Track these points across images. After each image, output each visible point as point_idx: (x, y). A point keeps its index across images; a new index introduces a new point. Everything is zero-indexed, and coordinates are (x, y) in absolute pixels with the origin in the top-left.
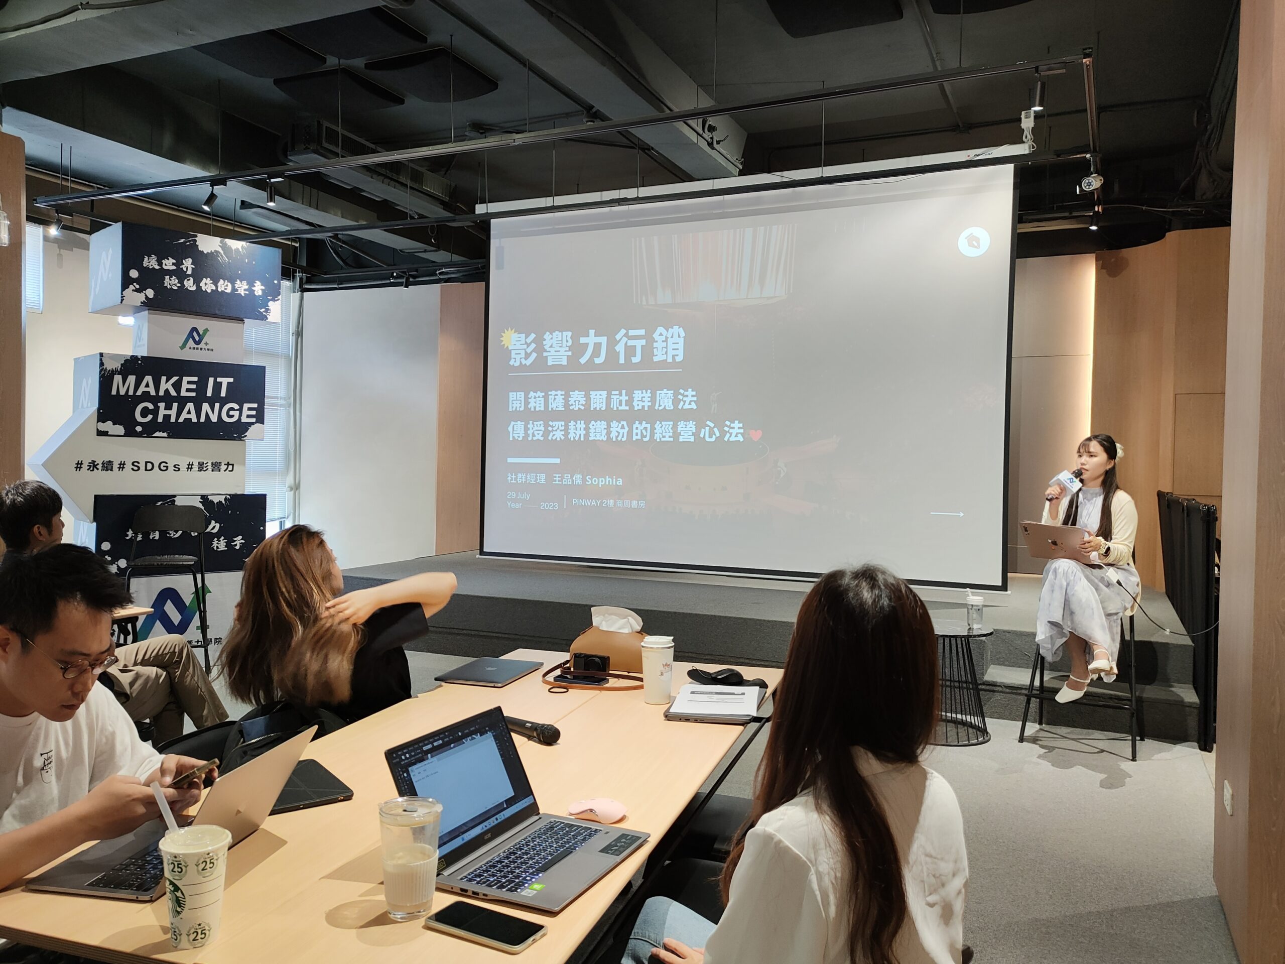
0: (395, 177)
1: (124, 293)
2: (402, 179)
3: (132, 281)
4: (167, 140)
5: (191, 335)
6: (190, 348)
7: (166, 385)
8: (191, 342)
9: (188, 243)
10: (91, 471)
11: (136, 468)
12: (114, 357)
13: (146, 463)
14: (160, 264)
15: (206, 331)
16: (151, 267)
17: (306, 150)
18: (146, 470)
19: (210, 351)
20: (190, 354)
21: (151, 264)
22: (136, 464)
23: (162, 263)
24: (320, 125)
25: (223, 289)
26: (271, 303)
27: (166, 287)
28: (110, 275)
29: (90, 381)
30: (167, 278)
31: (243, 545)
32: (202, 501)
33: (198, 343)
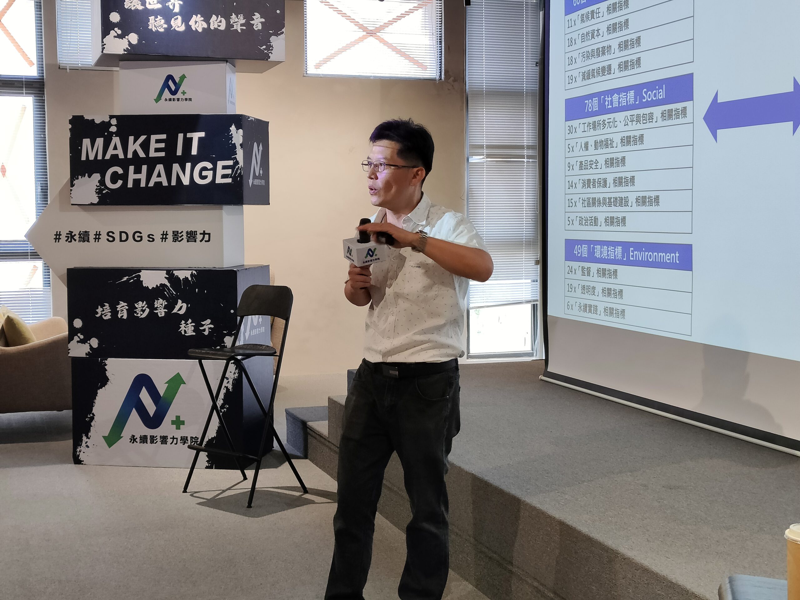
5: (166, 85)
6: (166, 100)
7: (134, 146)
8: (167, 93)
10: (69, 242)
11: (111, 239)
13: (121, 233)
14: (143, 5)
15: (182, 77)
18: (121, 241)
19: (187, 102)
20: (166, 107)
22: (111, 234)
23: (146, 2)
26: (273, 39)
27: (151, 29)
30: (152, 18)
31: (212, 331)
32: (167, 276)
33: (174, 93)
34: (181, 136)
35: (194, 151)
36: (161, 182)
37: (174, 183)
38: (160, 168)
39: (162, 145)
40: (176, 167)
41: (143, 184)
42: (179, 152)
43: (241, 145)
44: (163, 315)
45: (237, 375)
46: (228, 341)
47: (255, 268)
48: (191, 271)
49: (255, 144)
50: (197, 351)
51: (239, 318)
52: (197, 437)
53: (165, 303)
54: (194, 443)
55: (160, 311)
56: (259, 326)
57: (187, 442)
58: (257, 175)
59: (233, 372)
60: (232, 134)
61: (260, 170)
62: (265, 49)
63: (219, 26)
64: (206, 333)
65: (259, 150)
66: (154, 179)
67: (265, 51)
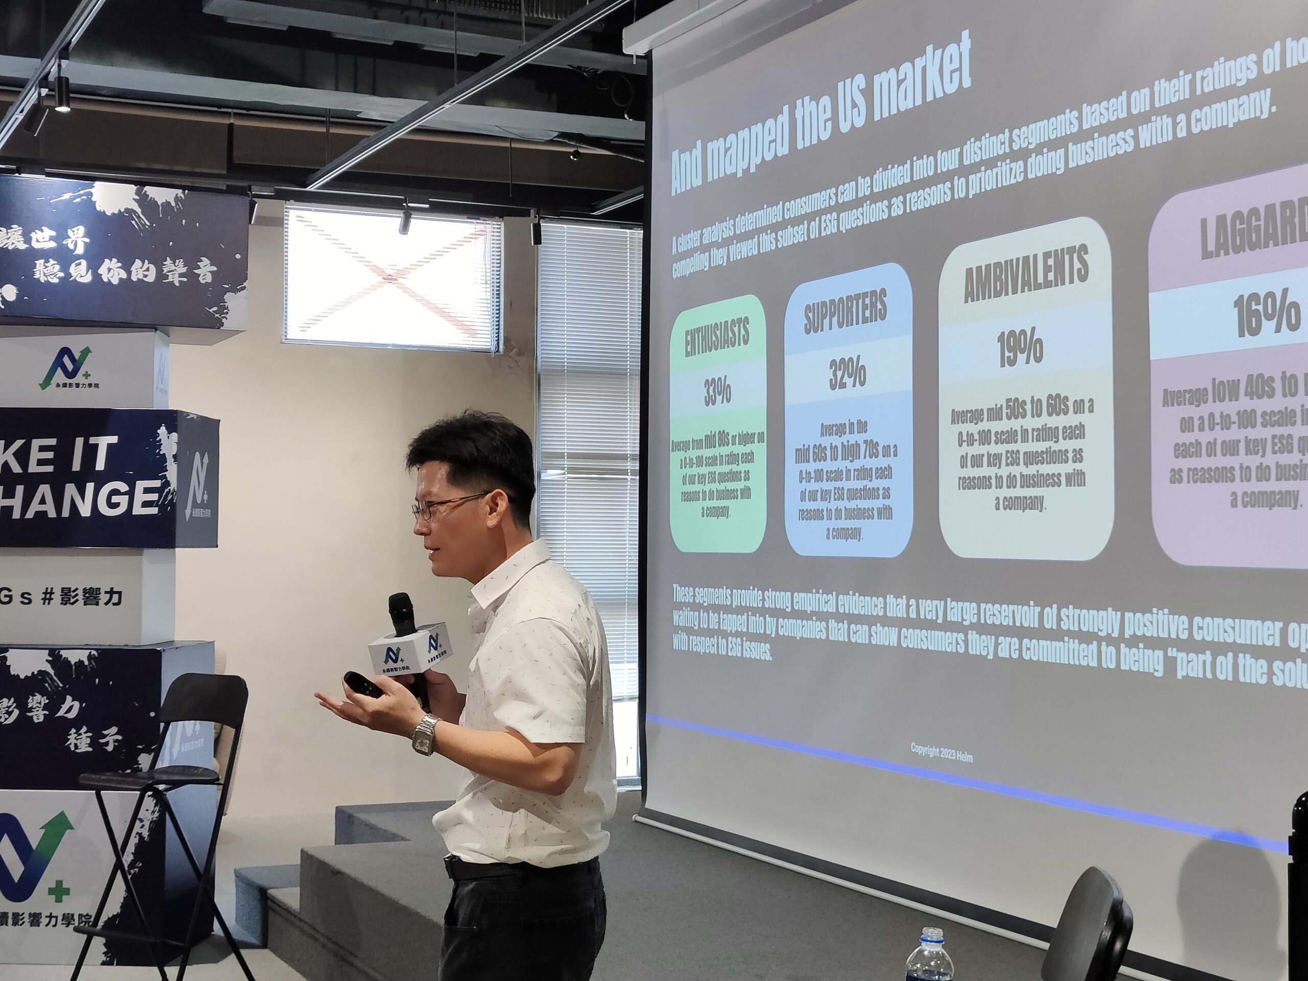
5: (58, 363)
6: (58, 385)
8: (59, 376)
15: (88, 353)
20: (57, 398)
23: (31, 239)
25: (141, 278)
26: (229, 296)
27: (39, 279)
30: (40, 263)
31: (119, 745)
32: (51, 659)
33: (71, 375)
34: (79, 442)
35: (100, 465)
36: (46, 512)
37: (66, 513)
38: (45, 489)
39: (50, 455)
40: (70, 489)
41: (16, 515)
42: (76, 466)
43: (175, 457)
44: (41, 719)
45: (157, 814)
46: (144, 761)
47: (190, 646)
48: (89, 651)
49: (197, 455)
50: (94, 776)
51: (162, 725)
52: (90, 914)
53: (45, 700)
54: (83, 924)
55: (36, 713)
56: (195, 737)
57: (72, 922)
58: (199, 502)
59: (151, 809)
60: (160, 439)
61: (204, 493)
62: (215, 312)
63: (145, 276)
64: (110, 748)
65: (202, 463)
66: (35, 507)
67: (216, 315)
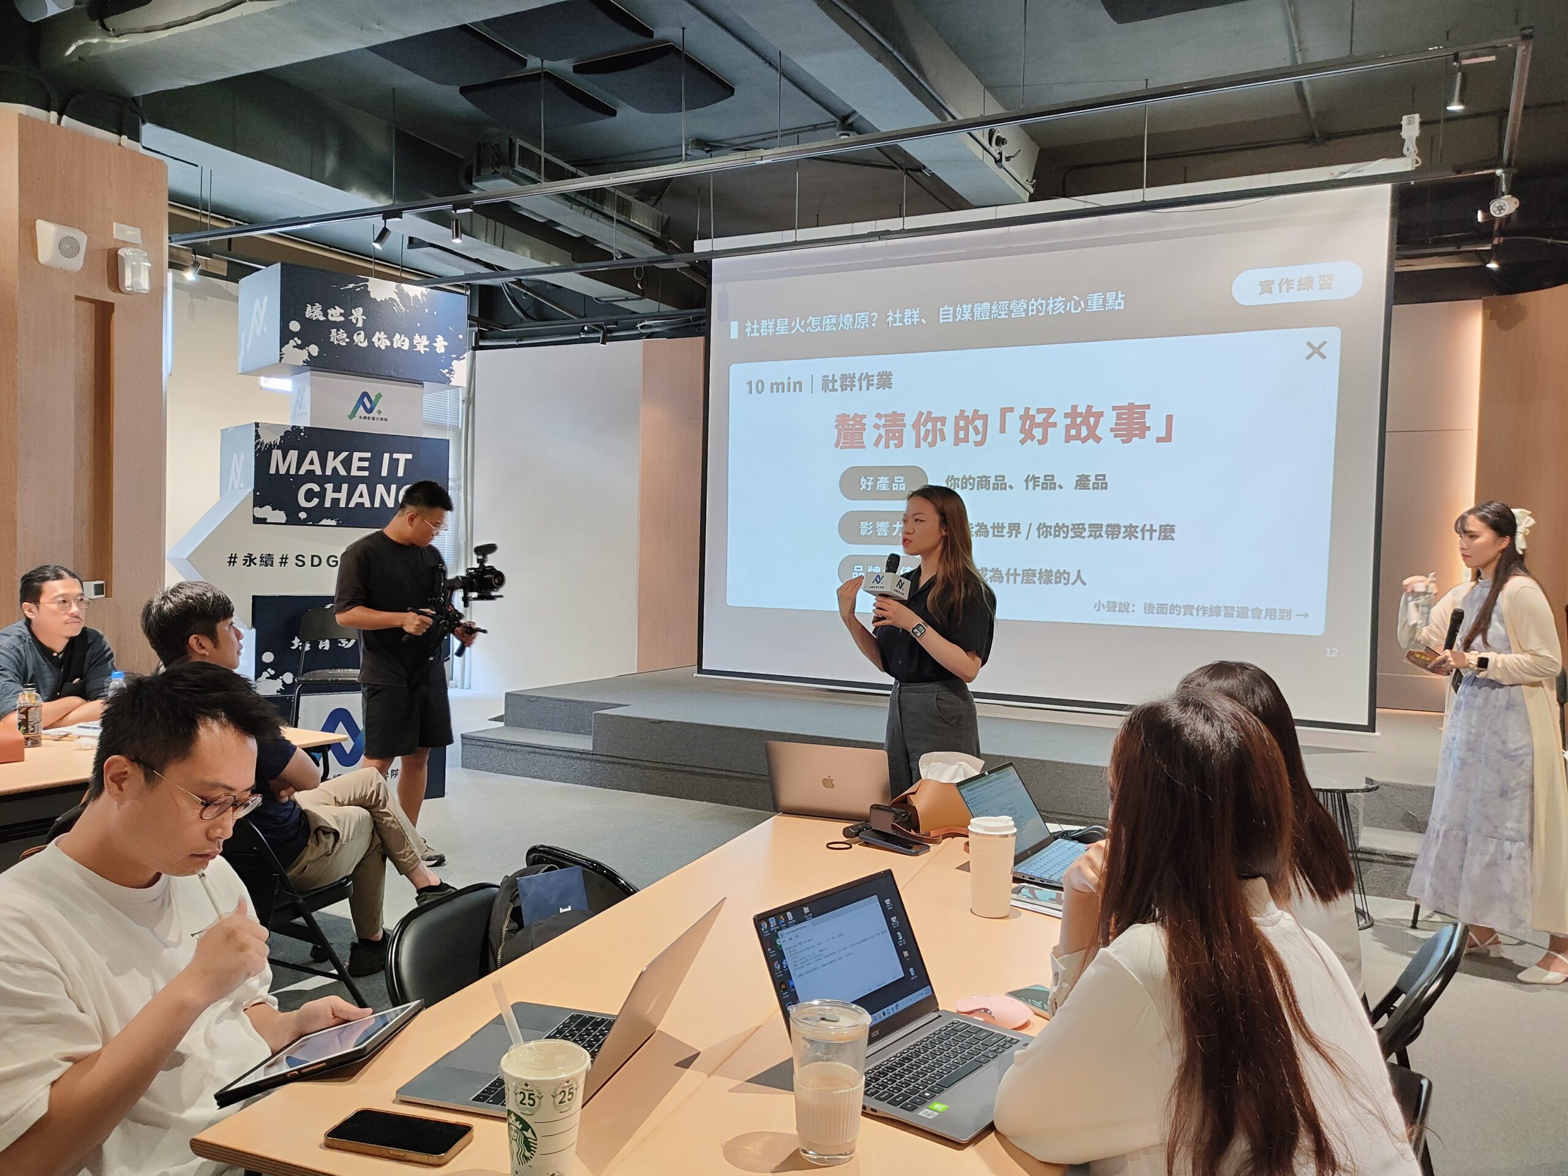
0: (598, 207)
1: (283, 349)
2: (607, 210)
3: (293, 335)
4: (331, 162)
5: (361, 402)
6: (361, 417)
7: (334, 462)
8: (361, 411)
9: (359, 289)
10: (248, 566)
11: (300, 563)
12: (272, 427)
13: (313, 556)
14: (325, 314)
15: (379, 396)
16: (314, 319)
17: (495, 175)
18: (312, 565)
19: (383, 421)
20: (360, 425)
21: (314, 314)
22: (300, 558)
23: (328, 313)
24: (512, 144)
25: (400, 346)
26: (455, 363)
27: (333, 342)
28: (266, 328)
29: (242, 457)
30: (333, 331)
33: (370, 411)
34: (386, 456)
35: (400, 473)
36: (363, 504)
37: (377, 504)
38: (362, 488)
39: (366, 464)
40: (380, 489)
41: (342, 504)
42: (384, 473)
62: (447, 373)
66: (355, 500)
67: (446, 375)
